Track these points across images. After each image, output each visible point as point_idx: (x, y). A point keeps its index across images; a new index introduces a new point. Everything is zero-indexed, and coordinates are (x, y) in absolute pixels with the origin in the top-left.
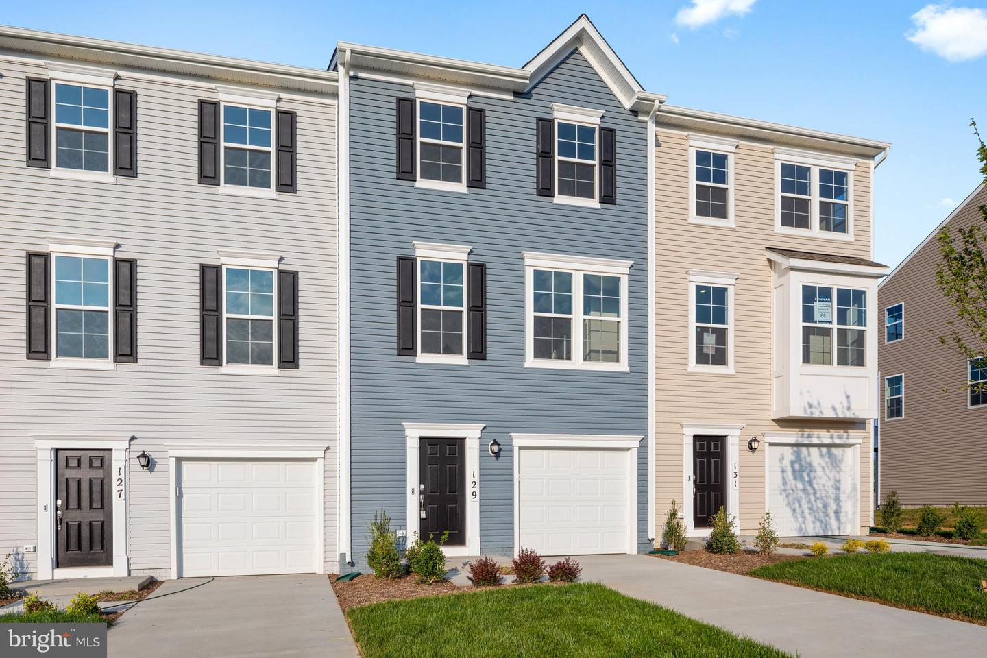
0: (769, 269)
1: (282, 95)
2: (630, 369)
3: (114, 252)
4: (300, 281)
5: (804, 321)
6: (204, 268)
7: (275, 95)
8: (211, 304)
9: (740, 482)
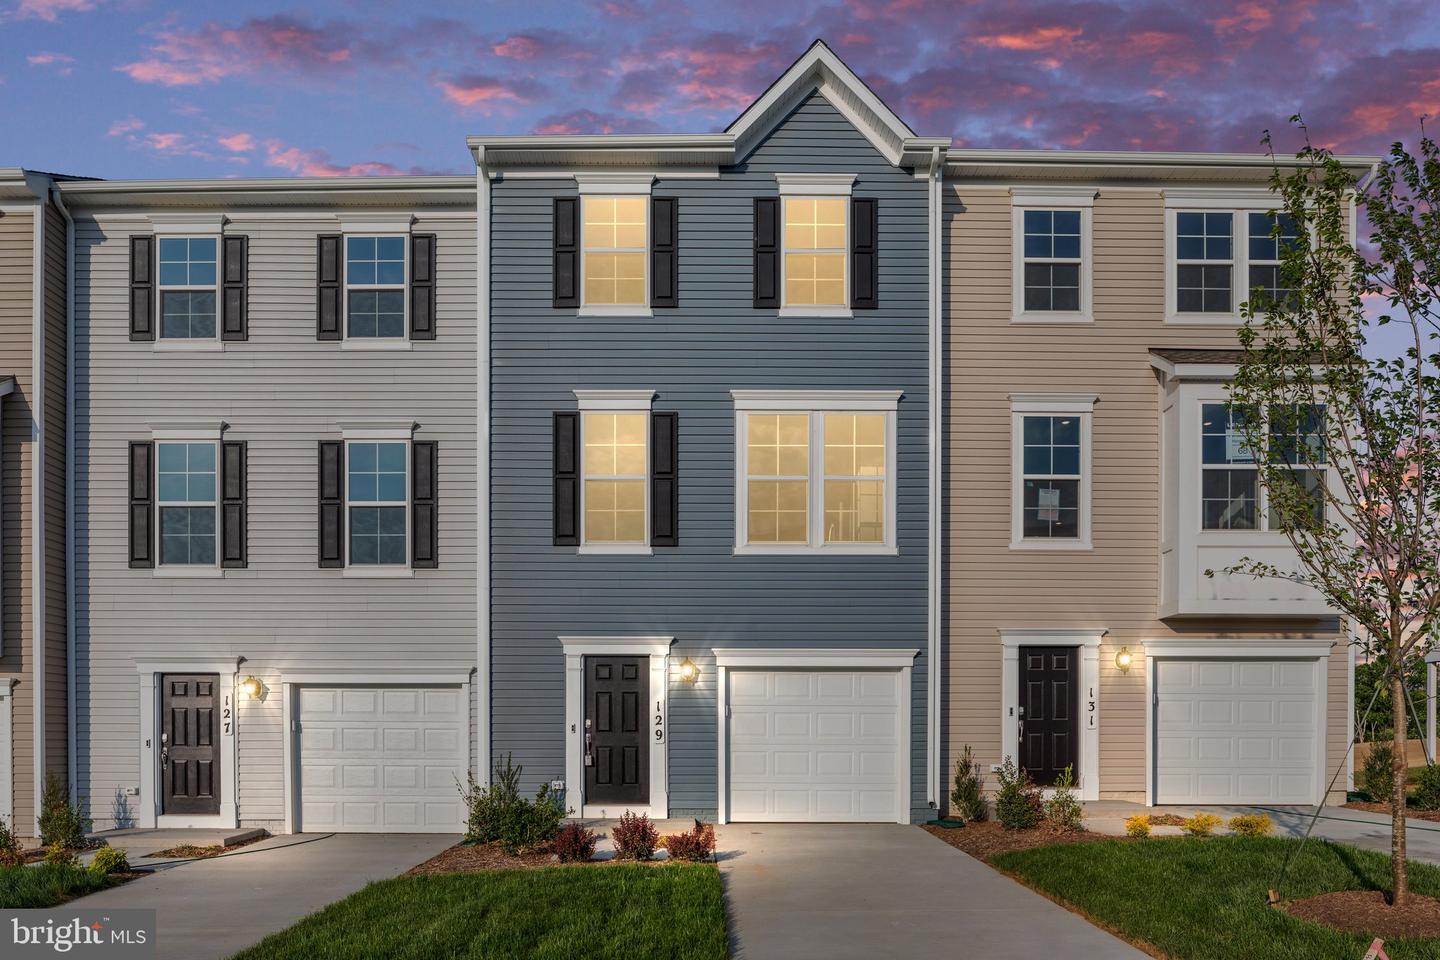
0: (1155, 381)
1: (418, 214)
2: (899, 551)
3: (222, 434)
4: (440, 453)
5: (1205, 461)
6: (323, 445)
7: (409, 216)
8: (330, 491)
9: (1100, 718)
